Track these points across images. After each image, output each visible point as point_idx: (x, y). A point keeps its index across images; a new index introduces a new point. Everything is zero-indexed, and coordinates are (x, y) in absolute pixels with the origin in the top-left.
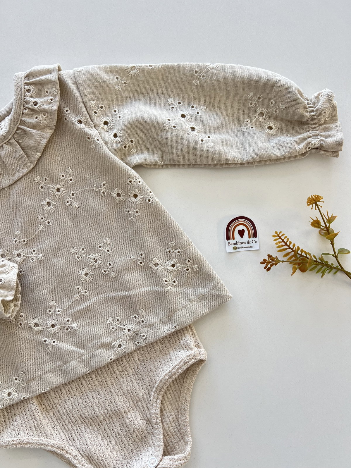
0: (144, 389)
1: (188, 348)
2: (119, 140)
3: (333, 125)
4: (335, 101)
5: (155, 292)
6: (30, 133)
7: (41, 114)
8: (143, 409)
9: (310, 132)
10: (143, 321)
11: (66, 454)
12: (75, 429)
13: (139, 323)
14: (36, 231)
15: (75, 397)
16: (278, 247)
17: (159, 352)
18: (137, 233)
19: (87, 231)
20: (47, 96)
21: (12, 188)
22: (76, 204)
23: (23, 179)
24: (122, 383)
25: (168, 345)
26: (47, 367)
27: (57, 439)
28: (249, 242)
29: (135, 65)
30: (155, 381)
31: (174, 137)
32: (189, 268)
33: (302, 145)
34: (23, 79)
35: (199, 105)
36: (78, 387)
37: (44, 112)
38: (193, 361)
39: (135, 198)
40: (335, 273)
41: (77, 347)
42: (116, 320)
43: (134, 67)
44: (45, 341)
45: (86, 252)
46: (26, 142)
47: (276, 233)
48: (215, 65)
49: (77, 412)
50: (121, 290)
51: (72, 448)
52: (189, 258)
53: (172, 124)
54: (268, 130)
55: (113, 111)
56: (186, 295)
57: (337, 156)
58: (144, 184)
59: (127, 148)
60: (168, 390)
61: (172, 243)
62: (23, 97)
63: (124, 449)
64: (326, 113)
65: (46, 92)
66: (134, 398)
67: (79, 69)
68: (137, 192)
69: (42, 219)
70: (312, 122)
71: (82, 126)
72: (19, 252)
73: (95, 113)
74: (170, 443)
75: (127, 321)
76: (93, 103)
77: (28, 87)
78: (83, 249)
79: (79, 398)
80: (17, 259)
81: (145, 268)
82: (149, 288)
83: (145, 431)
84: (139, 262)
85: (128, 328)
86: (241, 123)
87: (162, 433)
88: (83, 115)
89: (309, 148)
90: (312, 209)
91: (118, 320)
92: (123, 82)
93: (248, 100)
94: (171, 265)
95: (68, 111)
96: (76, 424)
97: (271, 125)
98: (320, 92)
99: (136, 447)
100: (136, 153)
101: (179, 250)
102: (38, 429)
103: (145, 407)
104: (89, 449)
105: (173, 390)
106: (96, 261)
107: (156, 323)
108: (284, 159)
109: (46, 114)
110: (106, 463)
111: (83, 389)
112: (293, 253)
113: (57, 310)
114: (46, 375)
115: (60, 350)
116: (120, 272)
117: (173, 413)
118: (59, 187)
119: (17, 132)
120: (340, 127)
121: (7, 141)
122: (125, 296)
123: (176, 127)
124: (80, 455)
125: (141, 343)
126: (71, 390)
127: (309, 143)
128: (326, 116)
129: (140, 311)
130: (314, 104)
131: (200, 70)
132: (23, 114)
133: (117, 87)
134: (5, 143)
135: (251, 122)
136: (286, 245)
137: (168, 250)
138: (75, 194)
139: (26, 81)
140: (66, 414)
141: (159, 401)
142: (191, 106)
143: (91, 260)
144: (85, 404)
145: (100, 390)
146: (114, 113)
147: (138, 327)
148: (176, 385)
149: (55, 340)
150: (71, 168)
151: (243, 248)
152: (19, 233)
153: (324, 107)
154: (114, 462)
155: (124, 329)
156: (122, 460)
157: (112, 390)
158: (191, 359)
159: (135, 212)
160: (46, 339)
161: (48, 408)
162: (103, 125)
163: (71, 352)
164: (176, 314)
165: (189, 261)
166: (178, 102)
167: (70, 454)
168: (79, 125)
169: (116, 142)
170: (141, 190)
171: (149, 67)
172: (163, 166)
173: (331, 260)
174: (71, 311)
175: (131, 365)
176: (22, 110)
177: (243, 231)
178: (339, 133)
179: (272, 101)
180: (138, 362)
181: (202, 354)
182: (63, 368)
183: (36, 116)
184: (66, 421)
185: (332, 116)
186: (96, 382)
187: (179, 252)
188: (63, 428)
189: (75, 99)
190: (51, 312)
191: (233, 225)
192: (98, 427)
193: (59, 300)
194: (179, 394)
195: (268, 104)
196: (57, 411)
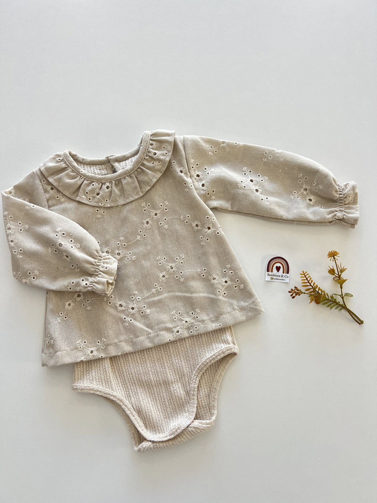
0: (189, 368)
1: (227, 342)
2: (206, 189)
3: (354, 206)
4: (357, 191)
5: (210, 298)
6: (147, 172)
7: (157, 161)
8: (185, 383)
9: (338, 208)
10: (197, 317)
11: (123, 405)
12: (132, 388)
13: (194, 318)
14: (134, 240)
15: (137, 365)
16: (303, 283)
17: (204, 342)
18: (205, 254)
19: (170, 246)
20: (163, 150)
21: (124, 207)
22: (166, 226)
23: (134, 202)
24: (174, 360)
25: (212, 338)
26: (122, 338)
27: (119, 392)
28: (282, 276)
29: (225, 141)
30: (198, 363)
31: (243, 193)
32: (237, 286)
33: (330, 216)
34: (150, 136)
35: (263, 175)
36: (141, 358)
37: (159, 160)
38: (229, 352)
39: (209, 230)
40: (340, 310)
41: (147, 327)
42: (178, 313)
43: (224, 142)
44: (125, 318)
45: (167, 261)
46: (143, 178)
47: (303, 272)
48: (280, 151)
49: (137, 376)
50: (186, 292)
51: (128, 402)
52: (238, 278)
53: (243, 185)
54: (309, 201)
55: (204, 169)
56: (231, 305)
57: (354, 228)
58: (217, 221)
59: (209, 195)
60: (206, 373)
61: (228, 266)
62: (147, 148)
63: (166, 411)
64: (350, 197)
65: (163, 148)
66: (180, 374)
67: (188, 136)
68: (210, 226)
69: (141, 232)
70: (340, 202)
71: (182, 174)
72: (119, 252)
73: (193, 167)
74: (200, 413)
75: (185, 315)
76: (192, 161)
77: (152, 142)
78: (165, 258)
79: (140, 365)
80: (117, 256)
81: (205, 280)
82: (206, 295)
83: (184, 400)
84: (202, 275)
85: (186, 320)
86: (291, 193)
87: (196, 402)
88: (184, 168)
89: (335, 218)
90: (330, 260)
91: (179, 313)
92: (215, 150)
93: (298, 178)
94: (224, 281)
95: (174, 162)
96: (134, 385)
97: (311, 198)
98: (348, 183)
99: (175, 410)
100: (214, 199)
101: (232, 272)
102: (107, 382)
103: (187, 382)
104: (141, 405)
105: (209, 374)
106: (172, 268)
107: (206, 320)
108: (316, 222)
109: (160, 162)
110: (151, 417)
111: (144, 359)
112: (312, 290)
113: (138, 298)
114: (121, 343)
115: (134, 326)
116: (187, 279)
117: (206, 390)
118: (157, 213)
119: (137, 170)
120: (358, 209)
121: (129, 174)
122: (188, 297)
123: (246, 187)
124: (132, 408)
125: (193, 332)
126: (135, 359)
127: (335, 215)
128: (350, 199)
129: (197, 310)
130: (343, 190)
131: (269, 152)
132: (144, 159)
133: (210, 153)
134: (127, 176)
135: (298, 193)
136: (309, 282)
137: (224, 270)
138: (167, 219)
139: (151, 138)
140: (128, 376)
141: (198, 379)
142: (258, 175)
143: (169, 267)
144: (144, 371)
145: (156, 362)
146: (205, 170)
147: (193, 321)
148: (212, 370)
149: (132, 319)
150: (168, 201)
151: (277, 279)
152: (122, 238)
153: (349, 193)
154: (157, 418)
155: (183, 320)
156: (162, 418)
157: (166, 364)
158: (227, 350)
159: (206, 239)
160: (126, 317)
161: (116, 369)
162: (196, 177)
163: (142, 330)
164: (222, 316)
165: (238, 281)
166: (249, 171)
167: (126, 406)
168: (180, 173)
169: (203, 190)
170: (214, 225)
171: (234, 144)
172: (231, 212)
173: (339, 299)
174: (147, 301)
175: (183, 348)
176: (144, 156)
177: (280, 267)
178: (357, 212)
179: (314, 182)
180: (188, 347)
181: (236, 349)
182: (134, 340)
183: (152, 162)
184: (127, 381)
185: (354, 200)
186: (155, 356)
187: (232, 273)
188: (123, 386)
189: (181, 156)
190: (133, 298)
191: (273, 263)
192: (150, 390)
193: (140, 291)
194: (213, 377)
195: (312, 184)
196: (122, 372)
